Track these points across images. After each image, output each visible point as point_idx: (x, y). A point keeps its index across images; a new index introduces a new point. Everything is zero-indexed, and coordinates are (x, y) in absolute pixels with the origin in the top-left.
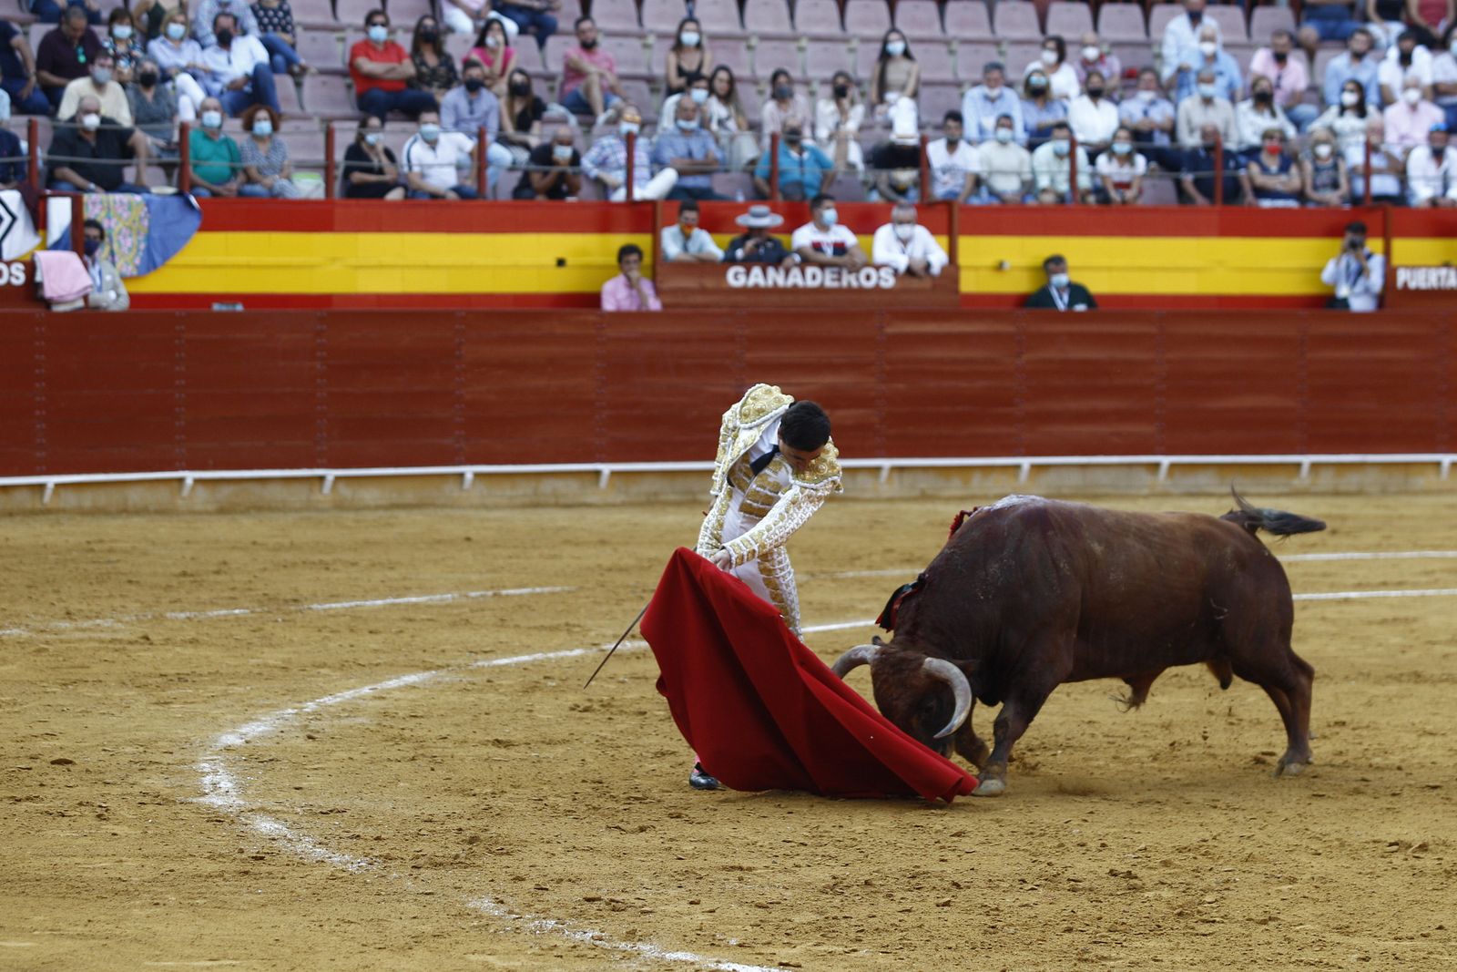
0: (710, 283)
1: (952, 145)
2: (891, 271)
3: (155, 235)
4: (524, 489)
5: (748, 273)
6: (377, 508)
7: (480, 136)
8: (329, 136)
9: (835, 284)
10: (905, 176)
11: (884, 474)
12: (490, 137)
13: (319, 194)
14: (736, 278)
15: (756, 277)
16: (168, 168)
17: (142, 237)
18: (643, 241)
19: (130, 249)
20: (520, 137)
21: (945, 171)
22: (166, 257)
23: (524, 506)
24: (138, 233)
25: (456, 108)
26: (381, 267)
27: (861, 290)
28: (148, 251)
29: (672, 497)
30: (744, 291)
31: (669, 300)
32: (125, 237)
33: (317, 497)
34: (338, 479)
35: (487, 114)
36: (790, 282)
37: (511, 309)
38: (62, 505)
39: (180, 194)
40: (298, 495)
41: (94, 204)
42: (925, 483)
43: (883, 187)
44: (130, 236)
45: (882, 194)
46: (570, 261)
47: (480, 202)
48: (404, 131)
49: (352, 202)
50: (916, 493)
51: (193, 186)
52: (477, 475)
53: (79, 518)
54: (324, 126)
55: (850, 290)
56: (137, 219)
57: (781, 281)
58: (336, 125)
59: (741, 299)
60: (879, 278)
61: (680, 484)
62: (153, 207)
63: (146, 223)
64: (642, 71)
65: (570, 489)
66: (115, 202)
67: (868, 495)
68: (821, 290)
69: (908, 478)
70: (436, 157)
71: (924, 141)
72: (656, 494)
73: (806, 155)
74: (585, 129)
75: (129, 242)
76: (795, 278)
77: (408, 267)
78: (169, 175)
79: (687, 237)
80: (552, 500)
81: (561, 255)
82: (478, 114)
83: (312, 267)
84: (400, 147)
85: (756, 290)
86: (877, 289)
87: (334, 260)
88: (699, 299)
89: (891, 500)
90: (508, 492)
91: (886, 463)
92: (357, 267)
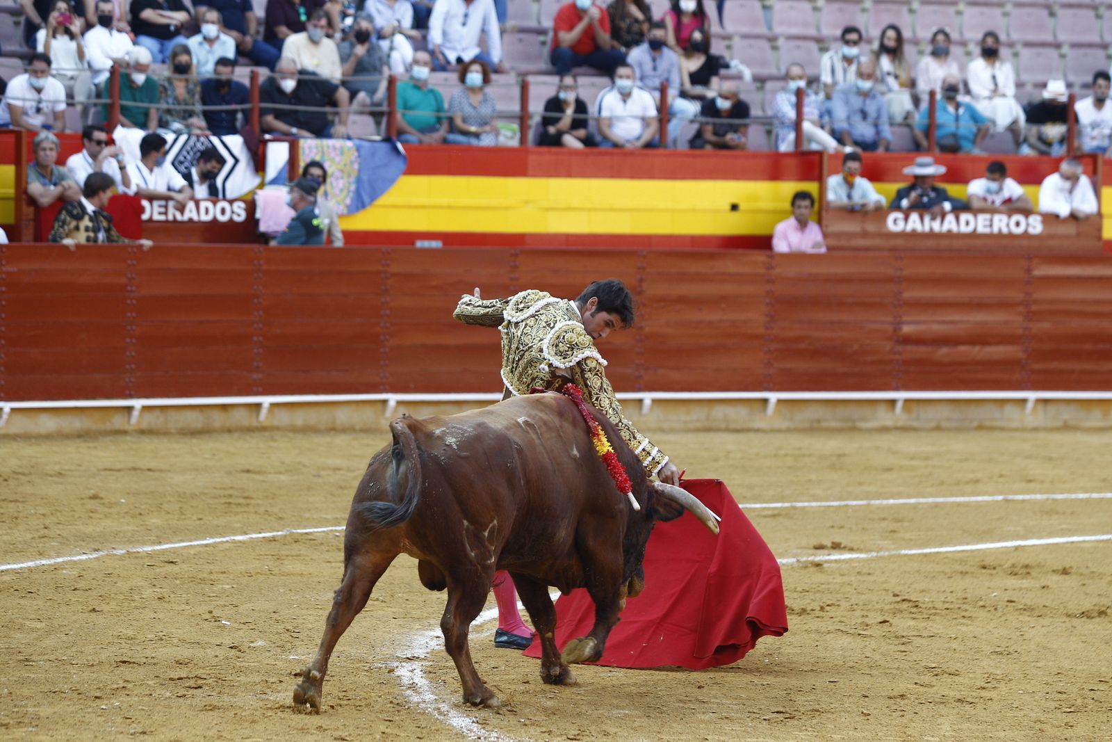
0: (871, 227)
1: (1100, 102)
2: (1039, 218)
3: (365, 178)
4: (697, 415)
5: (906, 219)
7: (663, 90)
8: (524, 88)
9: (987, 230)
10: (1054, 131)
11: (1030, 405)
12: (672, 92)
13: (515, 143)
14: (895, 223)
15: (915, 223)
16: (376, 116)
17: (352, 179)
18: (811, 187)
19: (342, 190)
20: (698, 90)
21: (1095, 125)
22: (374, 196)
23: (698, 430)
24: (349, 176)
25: (640, 65)
26: (570, 209)
27: (1011, 236)
28: (358, 193)
29: (833, 424)
30: (903, 235)
31: (834, 242)
32: (337, 179)
35: (669, 72)
36: (945, 228)
37: (688, 249)
38: (276, 423)
39: (388, 139)
41: (310, 148)
42: (1067, 414)
43: (1033, 140)
44: (342, 178)
45: (1032, 146)
46: (742, 206)
47: (661, 151)
48: (593, 85)
49: (544, 149)
50: (1060, 424)
51: (401, 133)
52: (655, 401)
53: (291, 435)
54: (520, 79)
55: (1000, 235)
56: (348, 163)
57: (936, 226)
58: (531, 79)
59: (900, 242)
60: (1028, 225)
61: (841, 412)
62: (363, 152)
63: (356, 166)
64: (812, 32)
65: (739, 415)
66: (328, 147)
67: (1014, 425)
68: (974, 235)
69: (1051, 409)
70: (625, 110)
71: (1072, 99)
72: (819, 421)
73: (961, 111)
74: (758, 84)
75: (341, 183)
76: (950, 224)
77: (595, 210)
78: (378, 124)
79: (850, 185)
80: (723, 425)
81: (735, 201)
82: (660, 71)
83: (506, 208)
84: (593, 100)
85: (914, 234)
86: (1026, 234)
87: (527, 202)
88: (861, 242)
89: (1035, 429)
90: (683, 417)
91: (1032, 395)
92: (548, 210)
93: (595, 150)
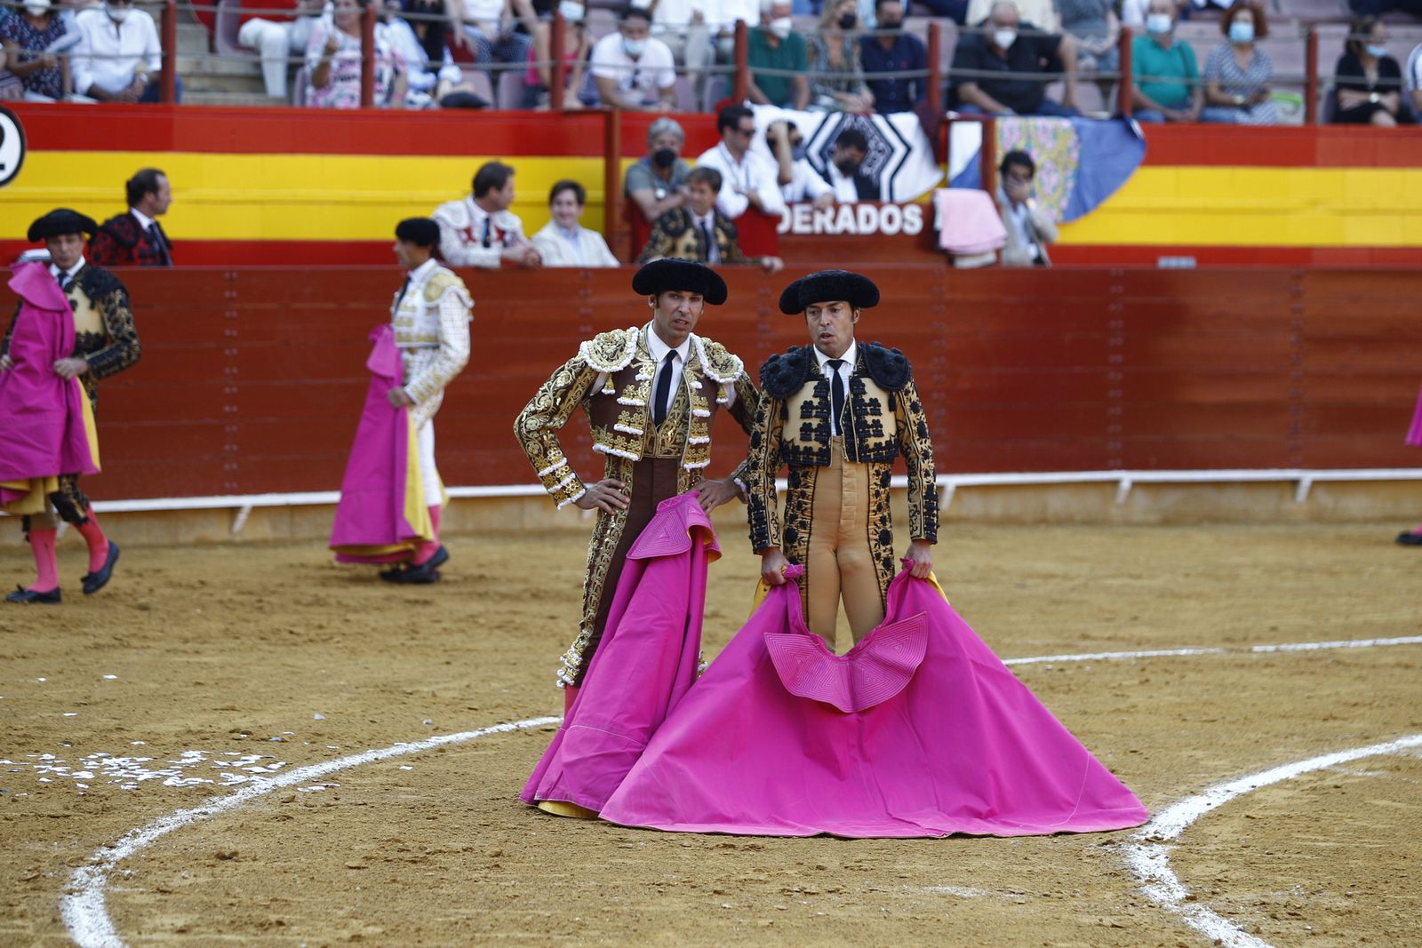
3: (1087, 170)
6: (1367, 521)
8: (1311, 44)
13: (1298, 120)
16: (1103, 84)
17: (1070, 173)
19: (1055, 189)
22: (1100, 197)
24: (1065, 168)
26: (1376, 211)
28: (1078, 193)
32: (1049, 172)
33: (1288, 505)
34: (1316, 484)
38: (964, 512)
39: (1119, 117)
40: (1264, 503)
41: (1011, 130)
44: (1056, 171)
48: (1408, 37)
49: (1340, 129)
51: (1138, 109)
53: (985, 530)
54: (1304, 30)
56: (1064, 150)
58: (1321, 30)
62: (1085, 135)
63: (1075, 155)
66: (1036, 128)
75: (1054, 179)
77: (1412, 212)
83: (1285, 212)
84: (1406, 59)
87: (1314, 203)
92: (1344, 213)
93: (1412, 129)
